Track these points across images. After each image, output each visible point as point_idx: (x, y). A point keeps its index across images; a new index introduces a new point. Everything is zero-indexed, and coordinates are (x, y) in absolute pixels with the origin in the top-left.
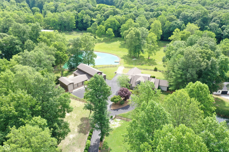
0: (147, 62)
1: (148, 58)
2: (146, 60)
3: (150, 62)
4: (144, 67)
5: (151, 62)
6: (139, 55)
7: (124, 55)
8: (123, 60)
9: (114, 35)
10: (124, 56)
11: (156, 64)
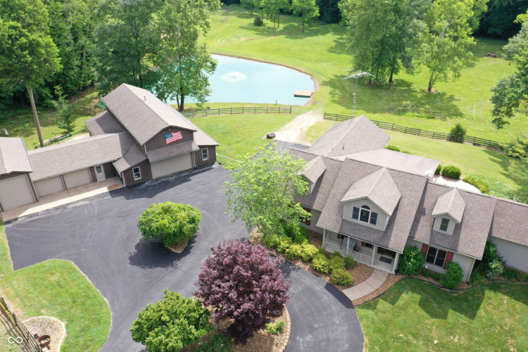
0: (423, 104)
1: (426, 88)
2: (419, 96)
3: (435, 104)
4: (409, 120)
5: (439, 104)
6: (395, 77)
7: (338, 74)
8: (328, 89)
9: (317, 13)
10: (336, 76)
11: (458, 114)
